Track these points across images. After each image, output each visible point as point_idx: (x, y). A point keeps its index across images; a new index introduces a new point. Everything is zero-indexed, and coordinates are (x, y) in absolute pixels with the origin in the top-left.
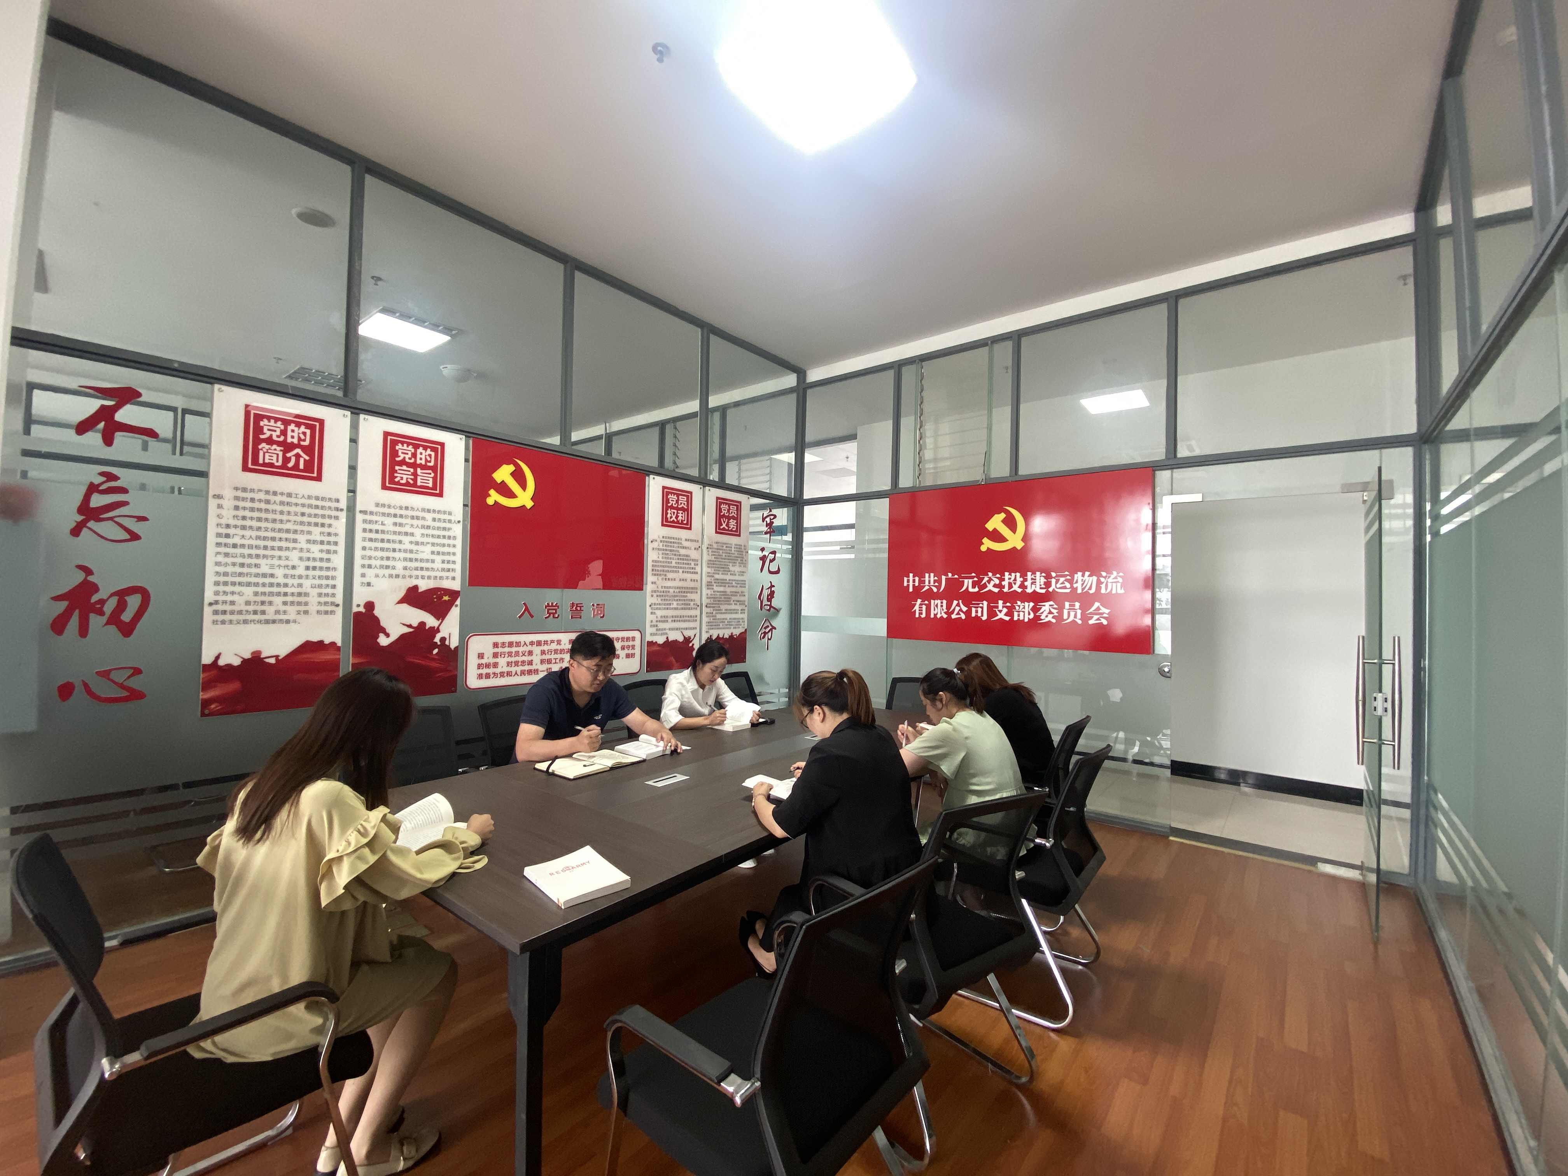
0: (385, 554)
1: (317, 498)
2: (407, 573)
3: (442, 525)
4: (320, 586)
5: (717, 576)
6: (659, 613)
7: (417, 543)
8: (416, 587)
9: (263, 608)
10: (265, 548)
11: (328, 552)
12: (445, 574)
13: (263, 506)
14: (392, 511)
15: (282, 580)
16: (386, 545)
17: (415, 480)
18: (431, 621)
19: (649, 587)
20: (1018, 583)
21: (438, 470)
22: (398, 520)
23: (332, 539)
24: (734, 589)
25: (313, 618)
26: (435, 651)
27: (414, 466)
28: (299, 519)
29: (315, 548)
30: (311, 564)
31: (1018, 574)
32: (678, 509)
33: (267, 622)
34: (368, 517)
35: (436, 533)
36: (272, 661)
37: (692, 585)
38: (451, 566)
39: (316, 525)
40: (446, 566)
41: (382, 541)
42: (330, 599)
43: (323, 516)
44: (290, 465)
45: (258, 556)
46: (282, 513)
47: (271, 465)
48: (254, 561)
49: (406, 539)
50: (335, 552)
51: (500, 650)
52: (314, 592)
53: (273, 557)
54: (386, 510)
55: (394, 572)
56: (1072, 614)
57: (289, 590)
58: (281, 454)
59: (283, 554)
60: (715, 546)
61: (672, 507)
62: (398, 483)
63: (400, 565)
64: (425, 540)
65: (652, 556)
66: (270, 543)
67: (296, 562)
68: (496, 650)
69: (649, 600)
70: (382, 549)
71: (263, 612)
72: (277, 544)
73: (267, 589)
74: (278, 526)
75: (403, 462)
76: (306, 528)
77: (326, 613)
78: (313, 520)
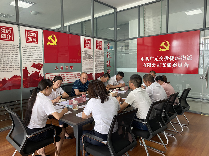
0: (28, 57)
1: (13, 45)
2: (33, 60)
3: (38, 50)
4: (16, 64)
5: (97, 59)
6: (85, 68)
7: (34, 54)
8: (34, 63)
9: (5, 69)
11: (17, 56)
12: (40, 60)
13: (3, 47)
14: (28, 47)
15: (8, 63)
16: (28, 55)
17: (32, 40)
18: (38, 71)
19: (82, 62)
20: (168, 59)
21: (37, 37)
22: (30, 49)
23: (17, 54)
24: (101, 62)
25: (15, 71)
26: (39, 77)
27: (32, 37)
28: (10, 50)
29: (14, 56)
30: (13, 59)
31: (168, 56)
32: (88, 44)
33: (6, 72)
34: (24, 49)
35: (37, 51)
37: (92, 61)
38: (41, 59)
39: (14, 51)
40: (40, 59)
41: (27, 54)
42: (18, 67)
43: (15, 49)
44: (7, 38)
45: (3, 58)
46: (7, 48)
47: (4, 38)
49: (32, 53)
50: (18, 56)
51: (52, 77)
52: (14, 65)
53: (6, 58)
54: (27, 47)
55: (30, 60)
56: (180, 65)
57: (10, 65)
58: (5, 36)
59: (8, 57)
60: (96, 52)
61: (86, 43)
62: (29, 41)
63: (31, 59)
64: (35, 53)
65: (82, 55)
66: (5, 55)
67: (11, 59)
68: (51, 77)
69: (82, 65)
70: (27, 56)
71: (5, 70)
72: (6, 55)
73: (5, 65)
74: (6, 51)
75: (30, 36)
76: (12, 52)
77: (17, 69)
78: (13, 50)
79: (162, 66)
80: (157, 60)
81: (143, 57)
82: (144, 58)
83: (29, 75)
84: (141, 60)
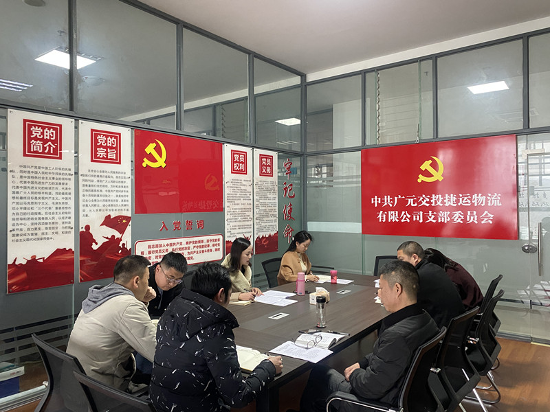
0: (94, 198)
1: (60, 169)
2: (105, 208)
3: (121, 180)
4: (63, 218)
5: (261, 201)
6: (231, 224)
7: (109, 191)
8: (109, 216)
9: (36, 232)
10: (36, 198)
11: (66, 198)
12: (123, 208)
13: (34, 175)
14: (97, 174)
15: (45, 216)
16: (94, 193)
17: (107, 155)
18: (118, 235)
19: (226, 210)
21: (118, 149)
22: (100, 179)
23: (68, 191)
24: (270, 208)
25: (60, 236)
26: (120, 251)
27: (106, 147)
28: (52, 181)
29: (60, 197)
30: (58, 206)
32: (239, 163)
33: (38, 239)
34: (85, 178)
35: (118, 184)
36: (41, 261)
37: (248, 207)
38: (126, 203)
39: (60, 184)
40: (124, 203)
41: (92, 191)
42: (68, 225)
43: (63, 179)
44: (46, 151)
45: (32, 203)
46: (43, 178)
47: (37, 152)
48: (31, 206)
49: (104, 189)
50: (70, 198)
51: (152, 249)
52: (60, 222)
53: (40, 203)
54: (93, 173)
55: (98, 208)
56: (472, 218)
57: (48, 221)
58: (41, 145)
59: (45, 201)
60: (260, 183)
61: (236, 162)
62: (99, 158)
63: (101, 204)
64: (113, 189)
65: (227, 191)
66: (38, 196)
67: (51, 205)
68: (150, 250)
69: (227, 217)
70: (92, 195)
71: (36, 234)
72: (42, 196)
73: (38, 221)
74: (41, 186)
75: (101, 146)
76: (55, 186)
77: (67, 232)
78: (58, 181)
79: (425, 218)
80: (414, 203)
81: (376, 197)
82: (379, 199)
83: (95, 247)
84: (373, 202)
